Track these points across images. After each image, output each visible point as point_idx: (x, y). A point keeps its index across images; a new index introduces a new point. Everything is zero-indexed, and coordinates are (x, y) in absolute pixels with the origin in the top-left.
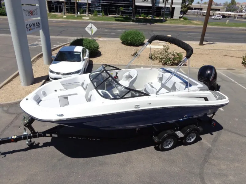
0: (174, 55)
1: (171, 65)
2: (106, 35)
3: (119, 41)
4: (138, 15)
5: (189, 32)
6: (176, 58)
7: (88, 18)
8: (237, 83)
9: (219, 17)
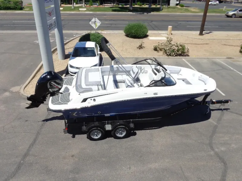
0: (177, 46)
1: (175, 56)
2: (108, 27)
3: (122, 33)
4: (134, 4)
5: (188, 21)
6: (180, 49)
7: (85, 9)
8: (236, 71)
9: (216, 3)
